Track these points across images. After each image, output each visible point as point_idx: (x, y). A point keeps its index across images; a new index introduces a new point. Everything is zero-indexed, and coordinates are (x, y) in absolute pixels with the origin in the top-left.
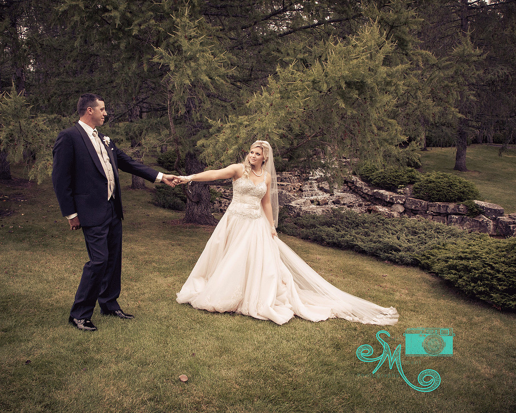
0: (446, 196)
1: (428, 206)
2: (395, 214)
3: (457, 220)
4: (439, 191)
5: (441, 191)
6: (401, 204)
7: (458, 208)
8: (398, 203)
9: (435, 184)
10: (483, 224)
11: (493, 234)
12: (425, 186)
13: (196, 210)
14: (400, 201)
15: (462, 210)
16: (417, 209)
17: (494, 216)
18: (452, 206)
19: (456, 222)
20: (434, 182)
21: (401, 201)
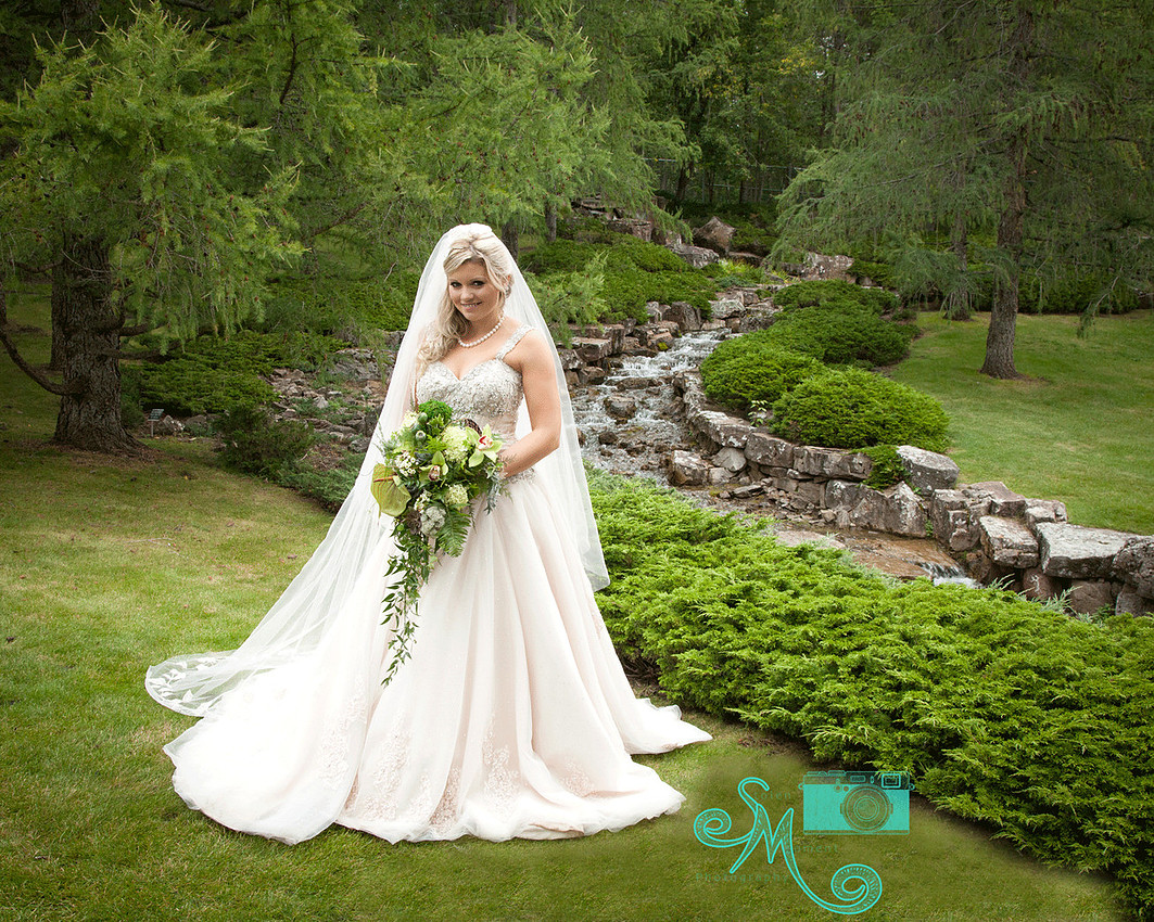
0: (836, 431)
1: (793, 455)
2: (716, 474)
3: (842, 494)
4: (823, 418)
5: (829, 417)
6: (738, 449)
7: (851, 464)
8: (730, 446)
9: (819, 399)
10: (891, 506)
11: (916, 533)
12: (796, 403)
13: (74, 415)
14: (734, 440)
15: (860, 469)
16: (768, 462)
17: (929, 487)
18: (835, 457)
19: (842, 499)
20: (817, 393)
21: (738, 439)
